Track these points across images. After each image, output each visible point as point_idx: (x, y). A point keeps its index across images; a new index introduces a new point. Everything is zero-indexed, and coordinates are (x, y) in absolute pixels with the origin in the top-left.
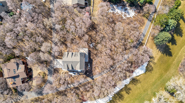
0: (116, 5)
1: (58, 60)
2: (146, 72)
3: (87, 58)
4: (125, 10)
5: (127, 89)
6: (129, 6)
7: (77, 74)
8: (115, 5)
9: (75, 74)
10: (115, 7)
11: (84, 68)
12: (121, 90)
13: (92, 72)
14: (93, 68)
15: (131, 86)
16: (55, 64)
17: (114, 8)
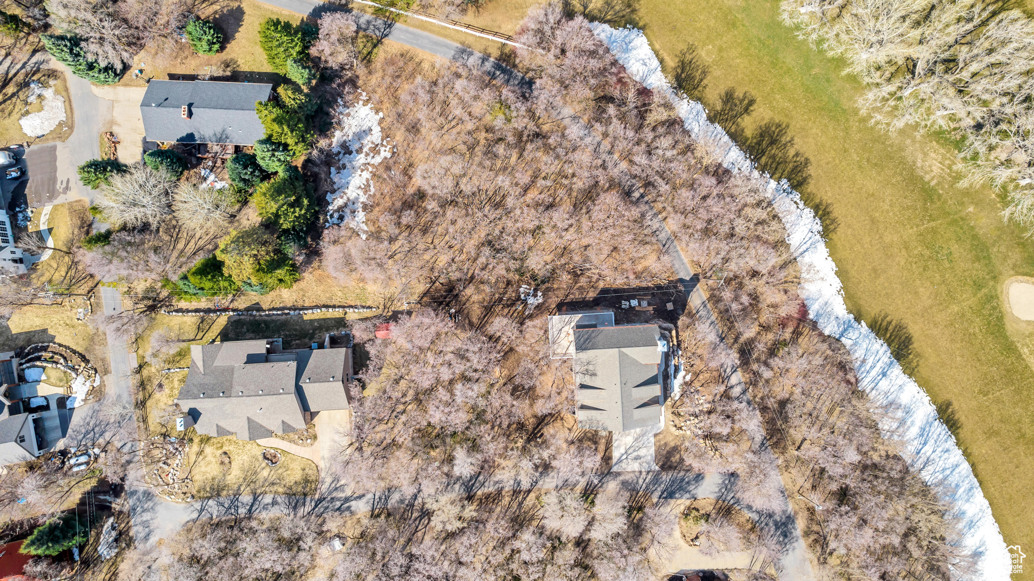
0: (329, 197)
1: (616, 454)
2: (641, 24)
3: (597, 317)
4: (350, 153)
5: (731, 109)
6: (326, 136)
7: (679, 360)
8: (328, 203)
9: (677, 369)
10: (339, 202)
11: (647, 325)
12: (736, 137)
13: (659, 287)
14: (644, 284)
15: (714, 94)
16: (635, 466)
17: (346, 205)
